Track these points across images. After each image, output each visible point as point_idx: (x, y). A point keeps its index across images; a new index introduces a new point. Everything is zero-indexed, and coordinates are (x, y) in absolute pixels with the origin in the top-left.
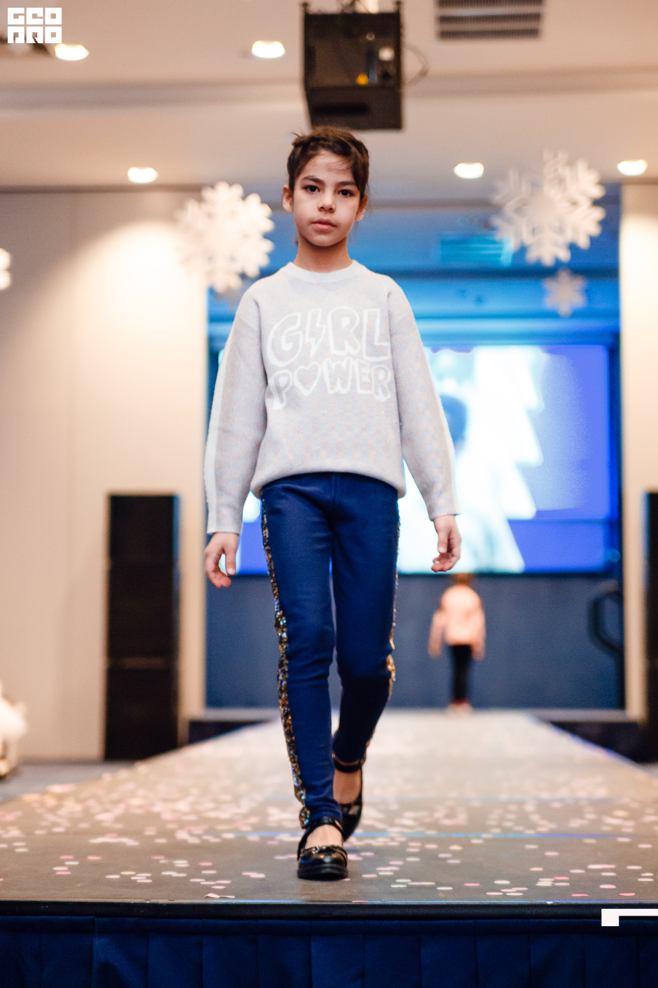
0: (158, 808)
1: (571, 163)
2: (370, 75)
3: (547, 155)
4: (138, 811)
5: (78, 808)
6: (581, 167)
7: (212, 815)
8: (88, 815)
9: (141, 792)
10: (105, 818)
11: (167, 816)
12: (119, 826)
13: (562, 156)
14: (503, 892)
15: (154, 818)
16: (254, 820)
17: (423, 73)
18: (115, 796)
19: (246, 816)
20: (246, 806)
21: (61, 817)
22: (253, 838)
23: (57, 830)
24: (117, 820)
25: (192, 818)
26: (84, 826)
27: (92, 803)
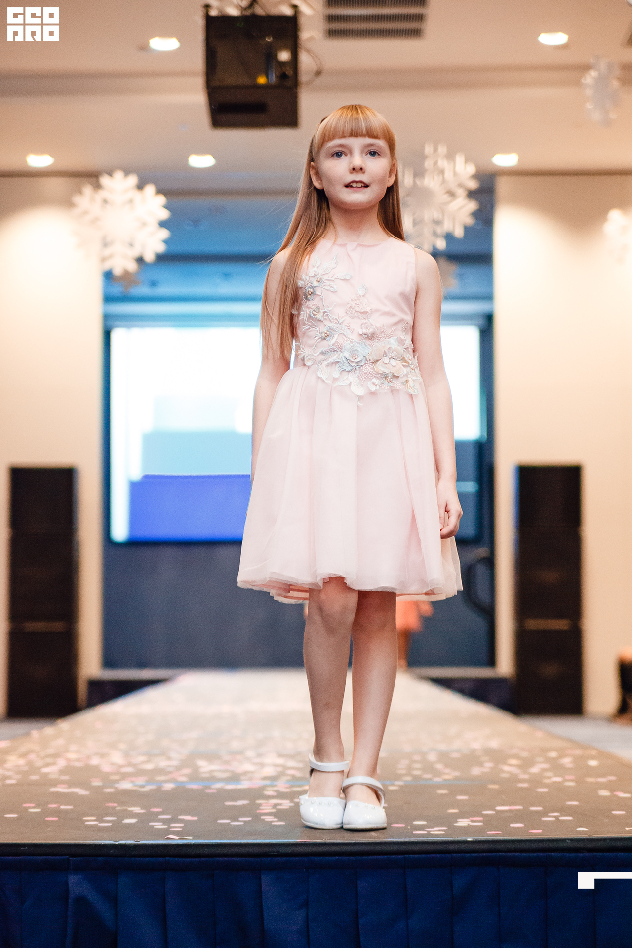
0: (95, 761)
1: (450, 157)
2: (270, 76)
3: (428, 149)
4: (77, 764)
5: (21, 762)
6: (460, 159)
7: (149, 766)
8: (32, 768)
9: (73, 747)
10: (52, 771)
11: (106, 768)
12: (65, 778)
13: (442, 149)
14: (426, 831)
15: (95, 771)
16: (187, 771)
17: (318, 73)
18: (50, 751)
19: (178, 768)
20: (176, 758)
21: (8, 770)
22: (194, 786)
23: (9, 782)
24: (63, 772)
25: (130, 770)
26: (34, 777)
27: (32, 757)
